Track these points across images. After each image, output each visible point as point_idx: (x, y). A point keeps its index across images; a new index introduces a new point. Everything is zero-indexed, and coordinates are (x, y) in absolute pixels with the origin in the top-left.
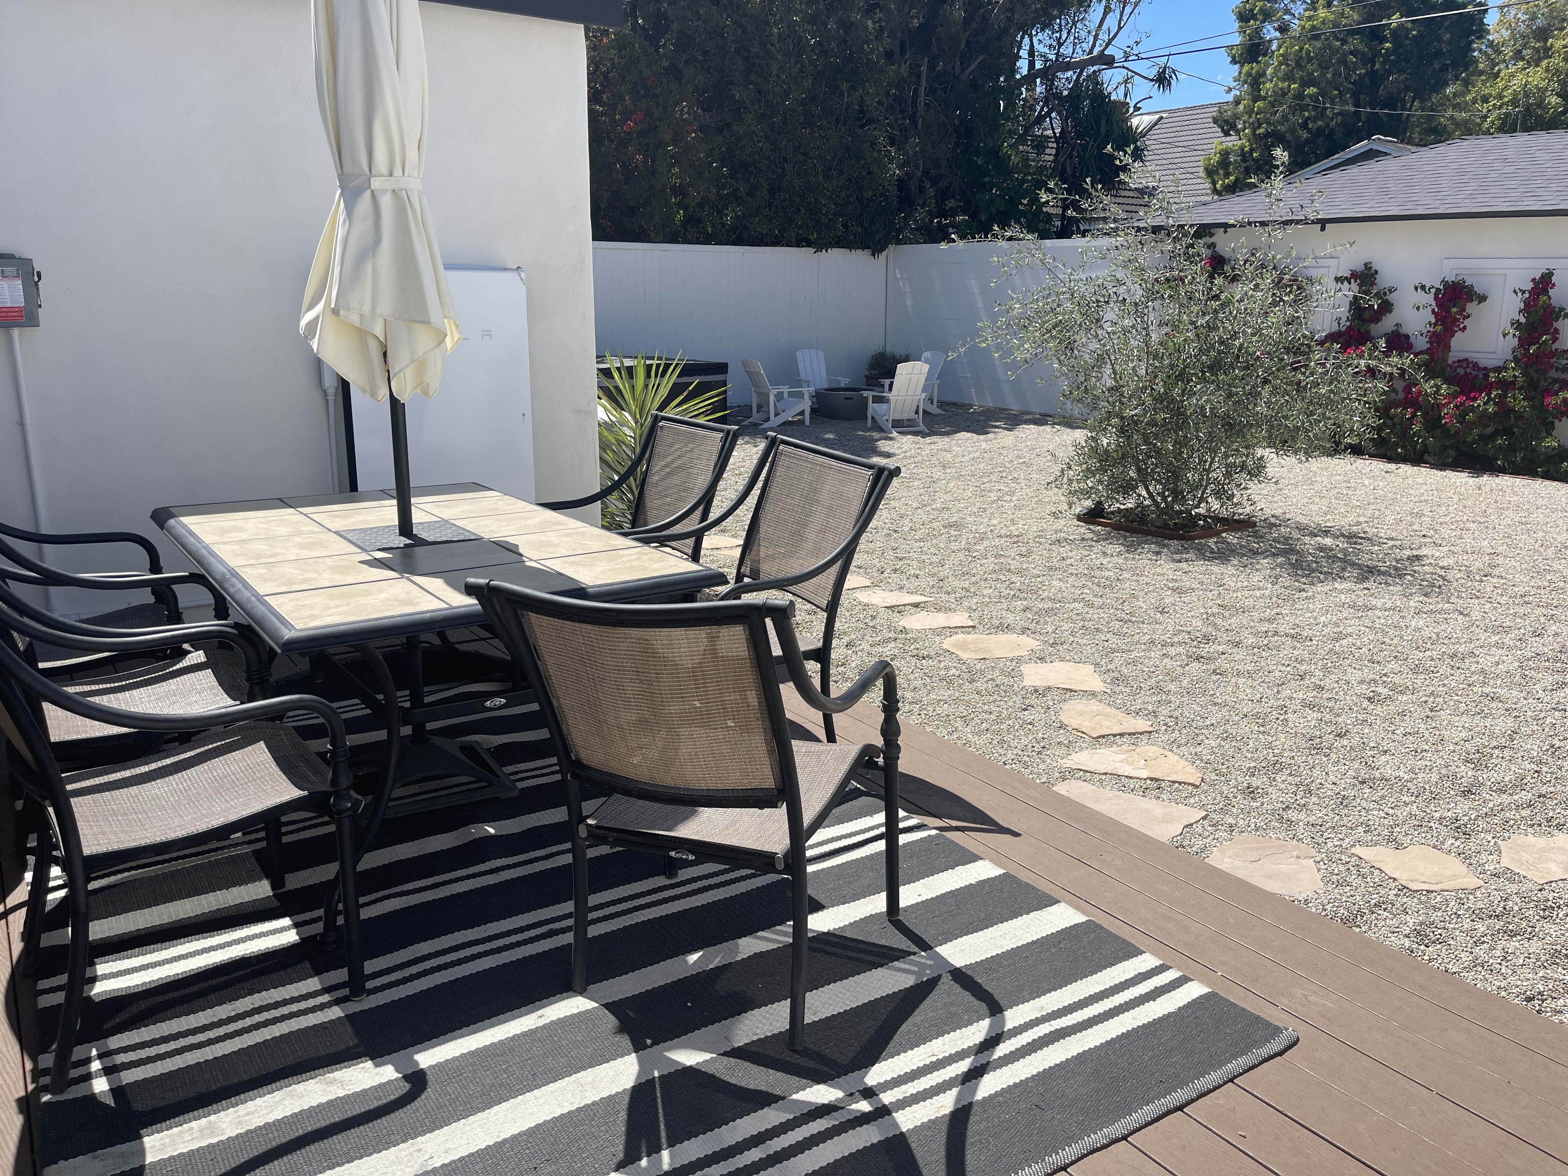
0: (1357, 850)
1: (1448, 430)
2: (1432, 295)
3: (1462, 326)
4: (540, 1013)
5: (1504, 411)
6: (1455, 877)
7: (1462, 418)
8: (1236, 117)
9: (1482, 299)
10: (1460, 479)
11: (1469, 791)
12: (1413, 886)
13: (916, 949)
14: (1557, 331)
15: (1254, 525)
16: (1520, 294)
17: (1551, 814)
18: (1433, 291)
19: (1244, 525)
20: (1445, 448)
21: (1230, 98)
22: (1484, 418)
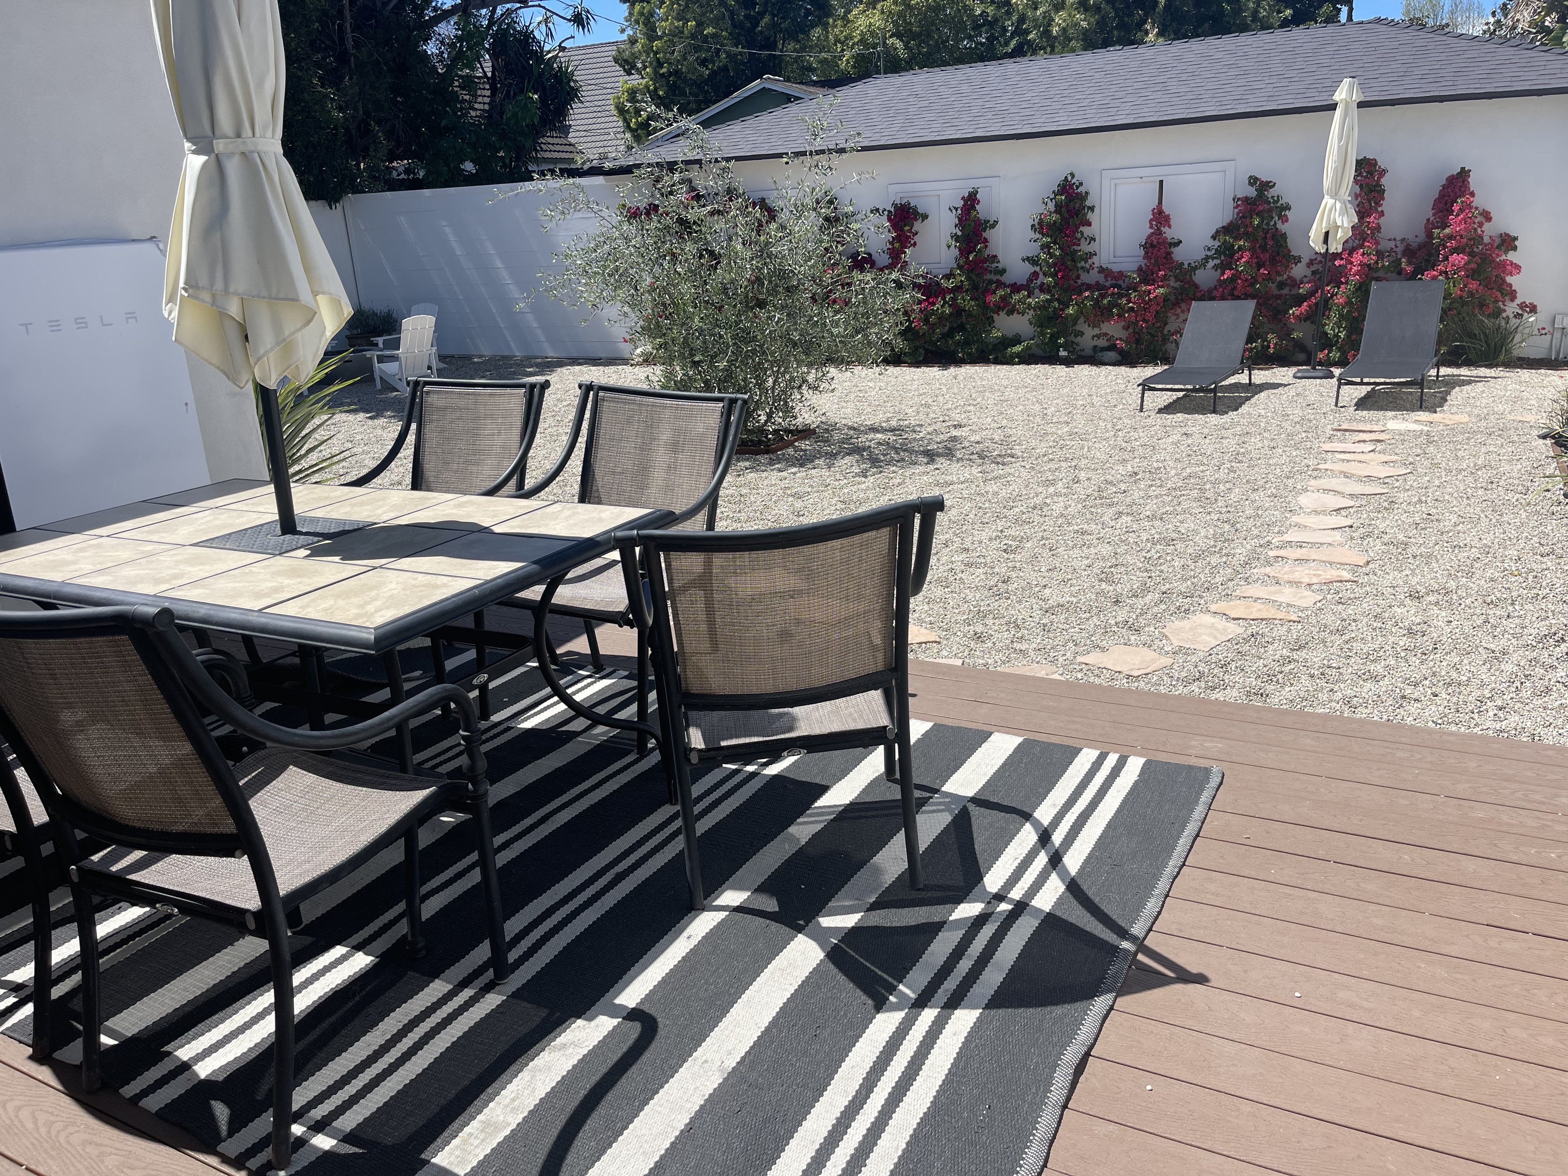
0: (1080, 659)
1: (917, 332)
2: (885, 217)
3: (912, 242)
4: (685, 934)
5: (958, 311)
6: (1153, 661)
7: (926, 321)
8: (635, 56)
9: (925, 217)
10: (933, 372)
11: (1117, 601)
12: (1136, 673)
13: (931, 795)
14: (986, 241)
15: (813, 432)
16: (954, 211)
17: (1178, 604)
18: (886, 213)
19: (806, 433)
20: (917, 348)
21: (624, 37)
22: (942, 318)
